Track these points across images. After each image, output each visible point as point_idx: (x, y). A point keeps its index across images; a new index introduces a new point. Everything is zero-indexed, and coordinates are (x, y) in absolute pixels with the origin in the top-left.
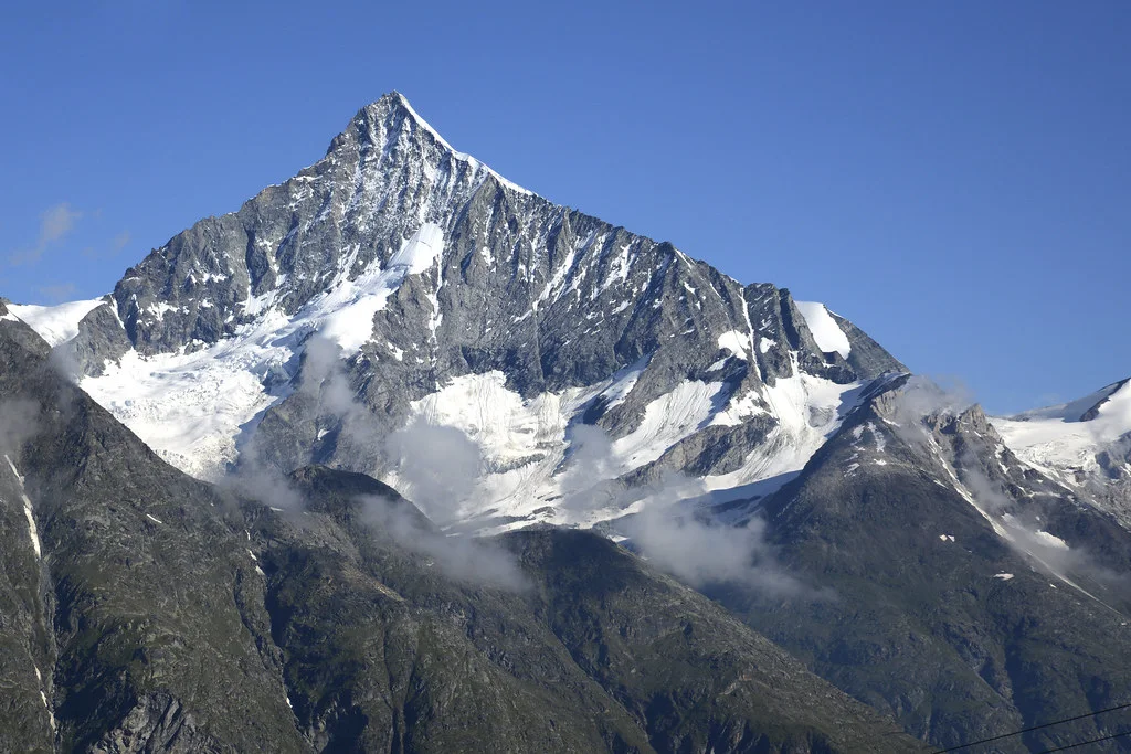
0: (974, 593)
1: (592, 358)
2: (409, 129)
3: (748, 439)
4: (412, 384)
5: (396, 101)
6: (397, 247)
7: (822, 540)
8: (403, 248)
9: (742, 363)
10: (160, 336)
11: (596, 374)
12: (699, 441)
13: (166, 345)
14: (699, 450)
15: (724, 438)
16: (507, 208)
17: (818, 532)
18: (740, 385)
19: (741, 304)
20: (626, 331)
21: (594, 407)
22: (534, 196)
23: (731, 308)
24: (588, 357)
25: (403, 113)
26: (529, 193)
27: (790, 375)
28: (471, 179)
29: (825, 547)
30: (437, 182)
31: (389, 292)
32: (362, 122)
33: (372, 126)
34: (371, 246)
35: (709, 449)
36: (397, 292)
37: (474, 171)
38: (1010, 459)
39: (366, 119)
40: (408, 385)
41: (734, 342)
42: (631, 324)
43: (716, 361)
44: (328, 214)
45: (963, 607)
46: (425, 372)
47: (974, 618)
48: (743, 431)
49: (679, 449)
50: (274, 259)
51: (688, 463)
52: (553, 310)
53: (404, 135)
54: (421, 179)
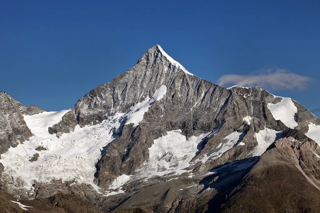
0: (295, 201)
1: (206, 125)
2: (160, 56)
3: (248, 149)
4: (155, 134)
5: (157, 47)
6: (154, 92)
7: (254, 186)
8: (156, 92)
9: (249, 126)
10: (86, 120)
11: (208, 129)
12: (233, 151)
13: (88, 123)
14: (233, 153)
15: (240, 149)
16: (186, 80)
17: (253, 183)
18: (247, 133)
19: (251, 108)
20: (217, 117)
21: (205, 140)
22: (194, 76)
23: (248, 109)
24: (206, 124)
25: (159, 51)
26: (193, 75)
27: (263, 129)
28: (176, 71)
29: (255, 188)
30: (167, 72)
31: (150, 106)
32: (147, 54)
33: (150, 55)
34: (147, 91)
35: (236, 153)
36: (152, 106)
37: (177, 69)
38: (314, 157)
39: (148, 53)
40: (153, 134)
41: (248, 119)
42: (218, 115)
43: (242, 125)
44: (136, 82)
45: (291, 205)
46: (158, 130)
47: (294, 209)
48: (246, 147)
49: (227, 153)
50: (120, 96)
51: (230, 157)
52: (196, 111)
53: (158, 58)
54: (162, 71)
